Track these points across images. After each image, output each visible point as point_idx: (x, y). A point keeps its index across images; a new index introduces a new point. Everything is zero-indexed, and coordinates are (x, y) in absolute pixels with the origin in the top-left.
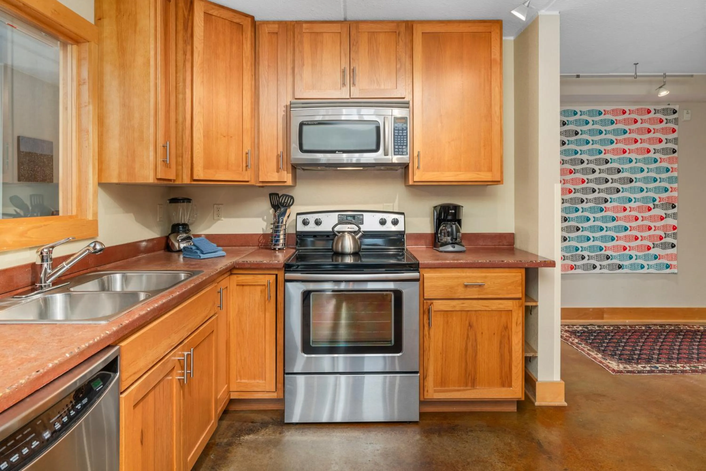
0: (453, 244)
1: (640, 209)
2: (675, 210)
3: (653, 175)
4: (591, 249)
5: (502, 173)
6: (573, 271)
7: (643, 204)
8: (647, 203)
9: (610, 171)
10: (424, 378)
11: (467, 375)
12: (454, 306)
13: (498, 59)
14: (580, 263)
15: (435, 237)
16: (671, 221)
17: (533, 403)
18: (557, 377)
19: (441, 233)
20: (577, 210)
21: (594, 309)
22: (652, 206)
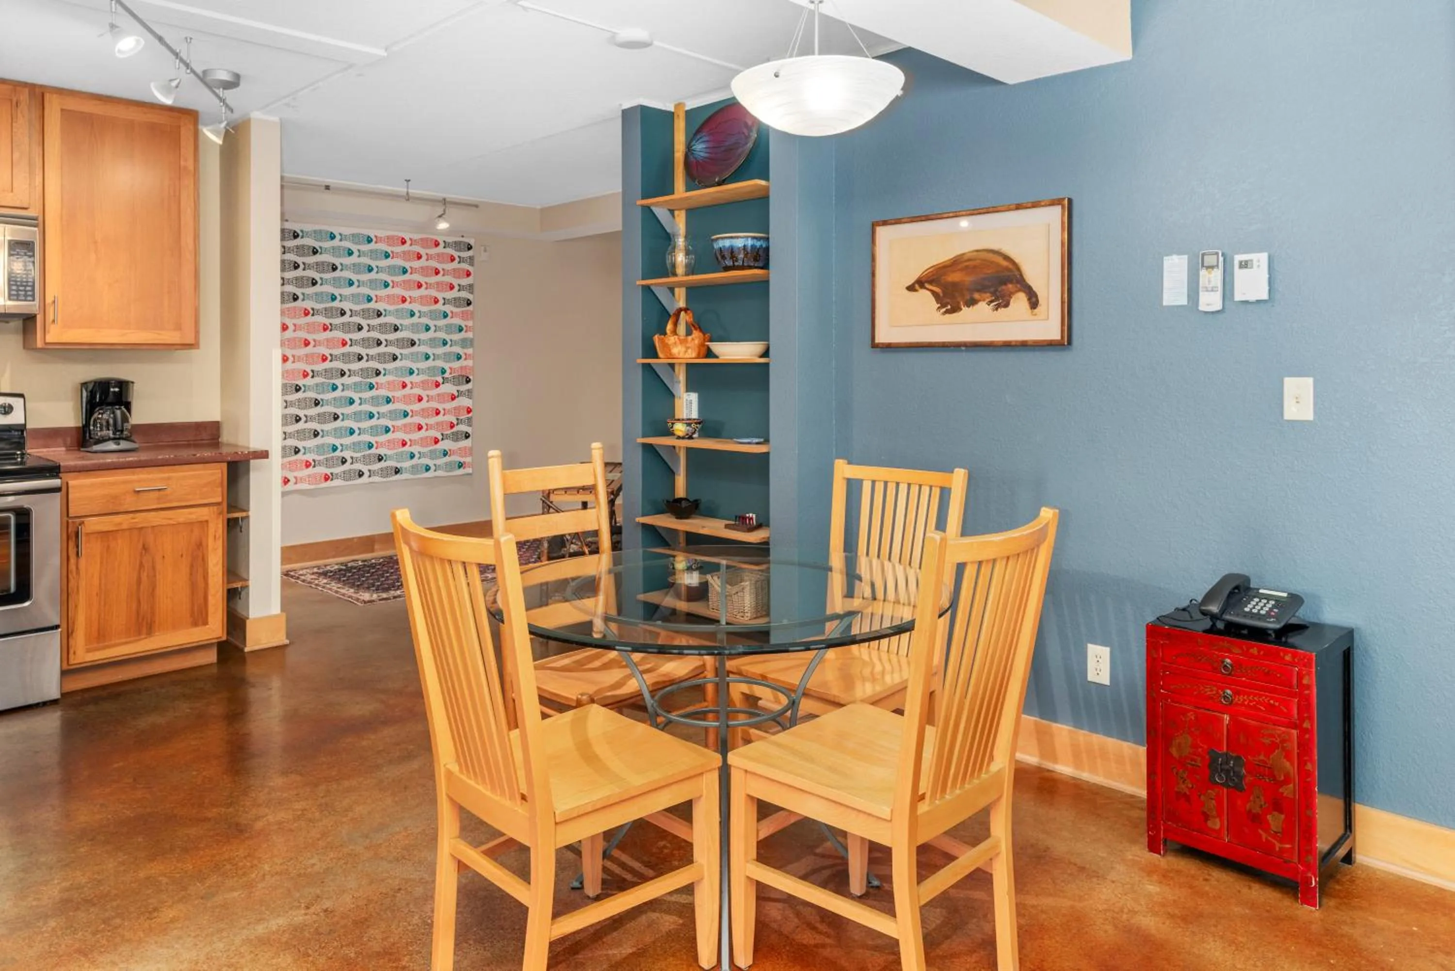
0: (116, 440)
1: (424, 384)
2: (469, 386)
3: (442, 335)
4: (356, 446)
5: (197, 333)
6: (329, 484)
7: (430, 378)
8: (434, 376)
9: (383, 328)
10: (69, 635)
11: (140, 620)
12: (120, 524)
13: (191, 168)
14: (339, 469)
15: (84, 433)
16: (464, 402)
17: (242, 650)
18: (275, 609)
19: (95, 425)
20: (335, 388)
21: (360, 538)
22: (440, 380)
